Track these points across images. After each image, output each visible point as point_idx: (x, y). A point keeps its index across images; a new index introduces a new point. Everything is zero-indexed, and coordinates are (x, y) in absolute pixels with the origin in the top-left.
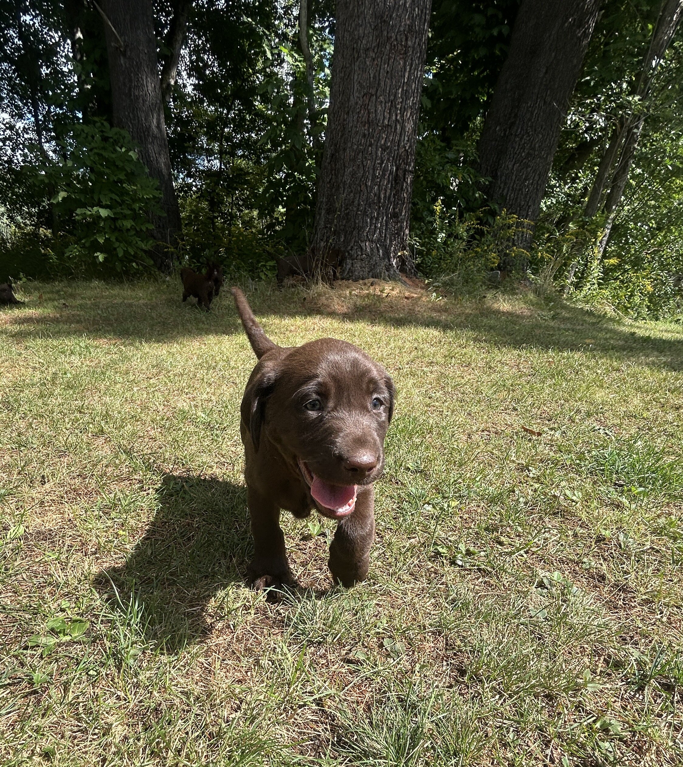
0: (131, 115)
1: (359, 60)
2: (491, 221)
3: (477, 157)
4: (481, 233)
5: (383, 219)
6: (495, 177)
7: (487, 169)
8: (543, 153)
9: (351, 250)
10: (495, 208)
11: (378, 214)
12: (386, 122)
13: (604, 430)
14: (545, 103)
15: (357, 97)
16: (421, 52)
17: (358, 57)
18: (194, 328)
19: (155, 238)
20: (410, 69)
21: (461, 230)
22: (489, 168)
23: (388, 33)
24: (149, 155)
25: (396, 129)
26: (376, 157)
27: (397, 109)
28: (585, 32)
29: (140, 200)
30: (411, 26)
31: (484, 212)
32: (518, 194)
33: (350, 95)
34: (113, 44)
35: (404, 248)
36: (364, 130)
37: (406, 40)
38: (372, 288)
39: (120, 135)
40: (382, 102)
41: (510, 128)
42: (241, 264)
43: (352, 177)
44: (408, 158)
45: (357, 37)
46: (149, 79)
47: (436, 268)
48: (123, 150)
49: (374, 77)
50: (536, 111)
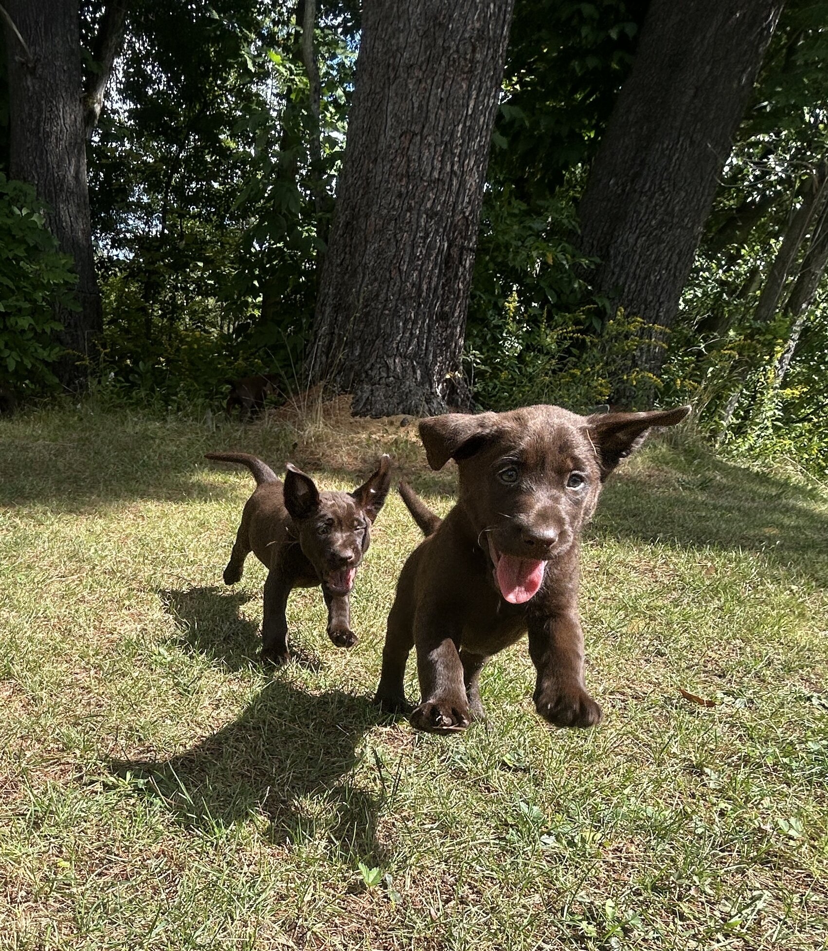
0: (37, 160)
1: (398, 81)
2: (597, 325)
3: (577, 226)
4: (581, 345)
5: (423, 323)
6: (605, 257)
7: (592, 245)
8: (686, 220)
9: (371, 369)
10: (603, 306)
11: (417, 314)
12: (436, 175)
13: (819, 698)
14: (692, 143)
15: (391, 137)
16: (495, 69)
17: (395, 78)
18: (123, 489)
19: (61, 343)
20: (478, 95)
21: (549, 340)
22: (595, 243)
23: (444, 41)
24: (60, 219)
25: (450, 185)
26: (417, 228)
27: (453, 154)
28: (761, 33)
29: (44, 287)
30: (481, 31)
31: (588, 313)
32: (643, 285)
33: (379, 135)
34: (17, 58)
35: (455, 368)
36: (401, 186)
37: (474, 51)
38: (402, 429)
39: (21, 191)
40: (430, 145)
41: (632, 181)
42: (192, 385)
43: (378, 258)
44: (467, 229)
45: (395, 48)
46: (67, 108)
47: (504, 398)
48: (24, 212)
49: (420, 107)
50: (677, 155)
